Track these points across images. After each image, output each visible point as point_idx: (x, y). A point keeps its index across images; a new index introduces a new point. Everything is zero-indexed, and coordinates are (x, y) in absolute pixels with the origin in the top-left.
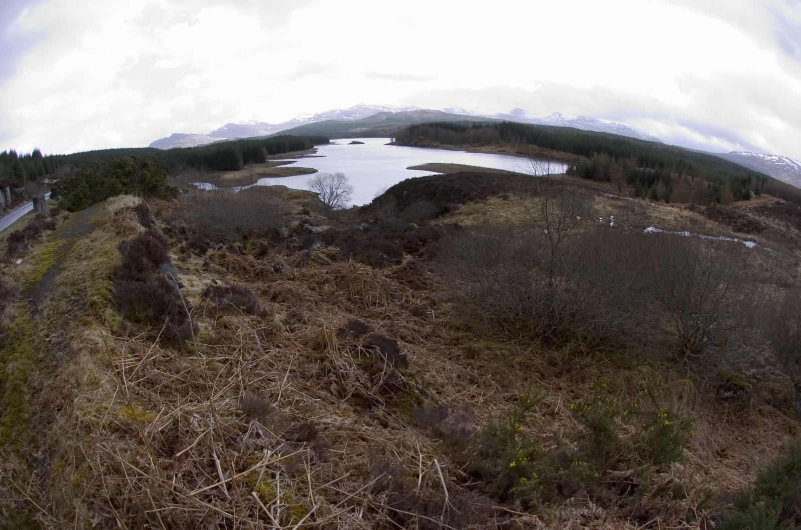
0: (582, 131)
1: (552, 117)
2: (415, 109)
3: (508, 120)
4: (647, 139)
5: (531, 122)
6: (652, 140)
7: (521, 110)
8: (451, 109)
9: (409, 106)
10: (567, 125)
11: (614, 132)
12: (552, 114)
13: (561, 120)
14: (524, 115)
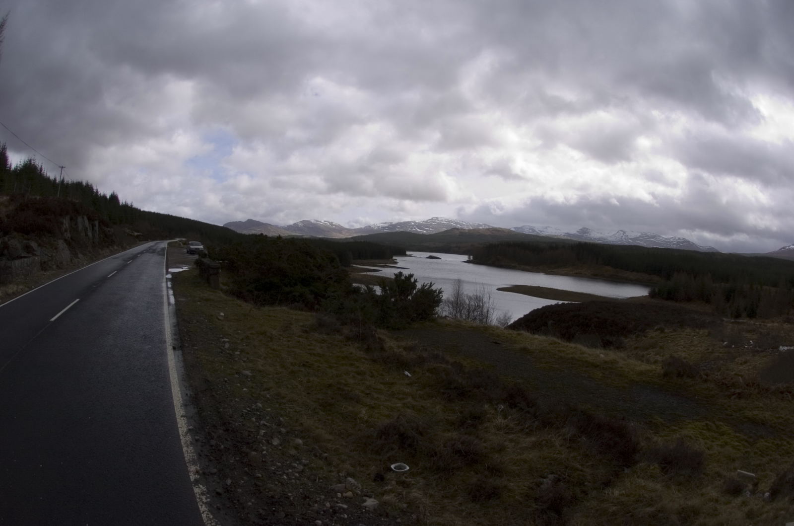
0: (645, 248)
1: (616, 235)
2: (487, 227)
3: (574, 239)
5: (597, 242)
7: (588, 229)
8: (521, 228)
9: (481, 224)
10: (632, 243)
11: (674, 247)
12: (617, 231)
13: (625, 238)
14: (590, 234)
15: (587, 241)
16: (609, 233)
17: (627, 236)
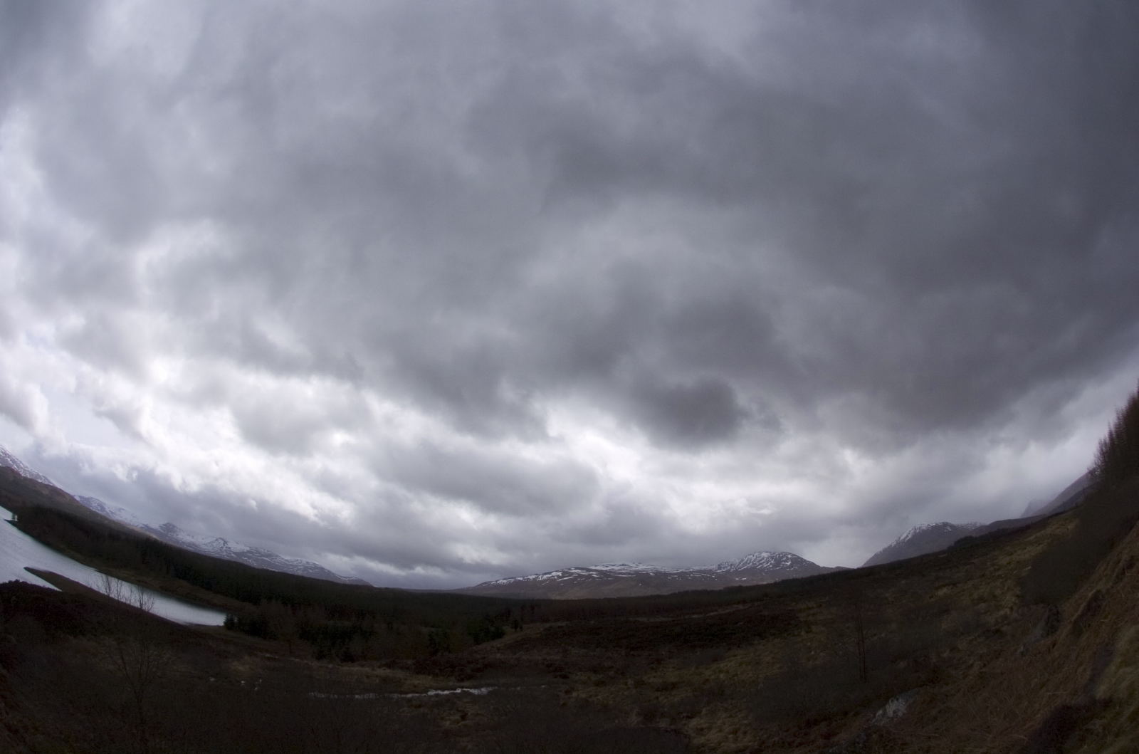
0: (254, 568)
1: (214, 544)
2: (46, 483)
3: (154, 536)
4: (348, 582)
5: (185, 547)
6: (355, 583)
7: (174, 526)
8: (88, 499)
9: (41, 474)
10: (234, 557)
11: (300, 573)
12: (215, 539)
13: (226, 550)
14: (177, 535)
15: (171, 543)
16: (203, 539)
17: (230, 548)
